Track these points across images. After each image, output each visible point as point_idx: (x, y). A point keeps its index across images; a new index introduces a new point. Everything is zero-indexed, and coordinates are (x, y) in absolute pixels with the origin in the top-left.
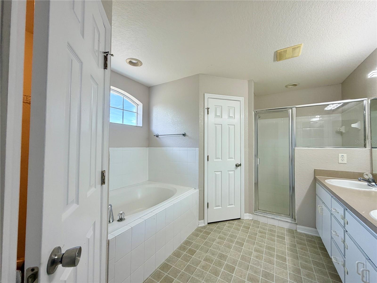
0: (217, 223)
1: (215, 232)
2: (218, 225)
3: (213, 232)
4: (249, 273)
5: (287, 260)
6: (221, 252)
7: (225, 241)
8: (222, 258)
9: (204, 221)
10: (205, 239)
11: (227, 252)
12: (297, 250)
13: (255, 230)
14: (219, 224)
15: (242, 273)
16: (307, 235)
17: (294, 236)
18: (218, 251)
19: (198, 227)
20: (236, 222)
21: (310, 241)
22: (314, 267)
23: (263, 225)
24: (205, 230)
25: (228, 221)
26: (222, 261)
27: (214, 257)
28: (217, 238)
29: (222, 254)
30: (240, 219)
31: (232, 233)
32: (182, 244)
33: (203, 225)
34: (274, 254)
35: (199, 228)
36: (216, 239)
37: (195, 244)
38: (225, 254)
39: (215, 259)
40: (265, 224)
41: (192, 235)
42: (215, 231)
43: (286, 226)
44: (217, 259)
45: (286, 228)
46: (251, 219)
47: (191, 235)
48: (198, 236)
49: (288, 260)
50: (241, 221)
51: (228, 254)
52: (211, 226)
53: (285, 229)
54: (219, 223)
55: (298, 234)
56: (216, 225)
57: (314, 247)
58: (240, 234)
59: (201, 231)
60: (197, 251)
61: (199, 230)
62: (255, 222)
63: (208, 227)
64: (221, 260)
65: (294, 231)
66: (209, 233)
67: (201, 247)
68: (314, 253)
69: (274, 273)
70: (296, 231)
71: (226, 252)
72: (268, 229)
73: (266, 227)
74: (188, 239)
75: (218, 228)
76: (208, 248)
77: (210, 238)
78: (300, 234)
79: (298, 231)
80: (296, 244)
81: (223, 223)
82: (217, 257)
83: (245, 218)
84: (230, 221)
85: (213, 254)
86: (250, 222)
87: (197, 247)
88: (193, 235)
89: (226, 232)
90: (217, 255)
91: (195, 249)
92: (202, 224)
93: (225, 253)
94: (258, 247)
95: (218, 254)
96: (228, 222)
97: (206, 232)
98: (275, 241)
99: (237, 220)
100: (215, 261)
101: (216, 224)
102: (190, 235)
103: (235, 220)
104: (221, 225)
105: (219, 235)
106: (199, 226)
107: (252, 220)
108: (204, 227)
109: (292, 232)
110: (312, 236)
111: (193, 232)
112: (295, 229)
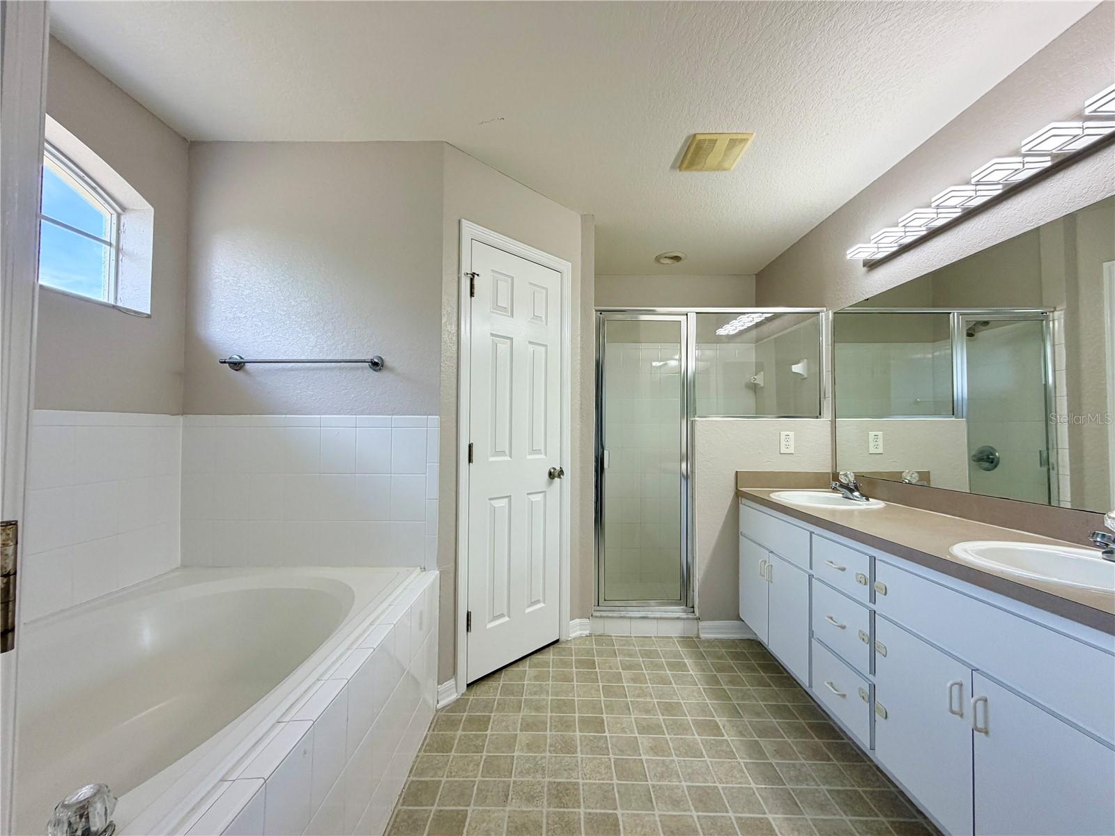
0: (497, 676)
1: (503, 709)
2: (501, 683)
3: (497, 709)
4: (660, 816)
5: (721, 727)
6: (551, 780)
7: (548, 733)
8: (564, 801)
9: (456, 681)
10: (479, 749)
11: (570, 769)
12: (724, 689)
13: (611, 665)
14: (503, 679)
15: (643, 826)
16: (723, 643)
17: (701, 652)
18: (539, 777)
19: (437, 711)
20: (550, 656)
21: (736, 656)
22: (777, 722)
23: (622, 643)
24: (465, 714)
25: (528, 659)
26: (569, 810)
27: (539, 809)
28: (518, 732)
29: (559, 783)
30: (557, 641)
31: (557, 694)
32: (399, 807)
33: (454, 697)
34: (688, 722)
35: (443, 713)
36: (517, 735)
37: (451, 783)
38: (569, 780)
39: (545, 815)
40: (626, 640)
41: (425, 751)
42: (502, 706)
43: (675, 630)
44: (551, 809)
45: (676, 637)
46: (587, 632)
47: (422, 753)
48: (452, 748)
49: (724, 727)
50: (564, 649)
51: (576, 774)
52: (482, 692)
53: (675, 640)
54: (503, 674)
55: (706, 644)
56: (494, 684)
57: (753, 669)
58: (578, 693)
59: (453, 724)
60: (470, 809)
61: (446, 719)
62: (601, 638)
63: (471, 698)
64: (564, 807)
65: (695, 640)
66: (483, 723)
67: (476, 787)
68: (758, 685)
69: (715, 782)
70: (698, 637)
71: (565, 770)
72: (640, 650)
73: (634, 648)
74: (415, 776)
75: (507, 690)
76: (504, 782)
77: (494, 737)
78: (710, 643)
79: (703, 636)
80: (715, 673)
81: (514, 669)
82: (549, 805)
83: (573, 635)
84: (532, 656)
85: (531, 799)
86: (587, 642)
87: (462, 794)
88: (430, 751)
89: (537, 697)
90: (545, 795)
91: (459, 804)
92: (451, 693)
93: (566, 774)
94: (642, 715)
95: (546, 789)
96: (528, 662)
97: (470, 720)
98: (671, 683)
99: (551, 648)
100: (548, 823)
101: (492, 679)
102: (417, 756)
103: (547, 649)
104: (511, 680)
105: (521, 717)
106: (439, 706)
107: (590, 635)
108: (458, 705)
109: (691, 642)
110: (733, 641)
111: (426, 737)
112: (695, 632)
